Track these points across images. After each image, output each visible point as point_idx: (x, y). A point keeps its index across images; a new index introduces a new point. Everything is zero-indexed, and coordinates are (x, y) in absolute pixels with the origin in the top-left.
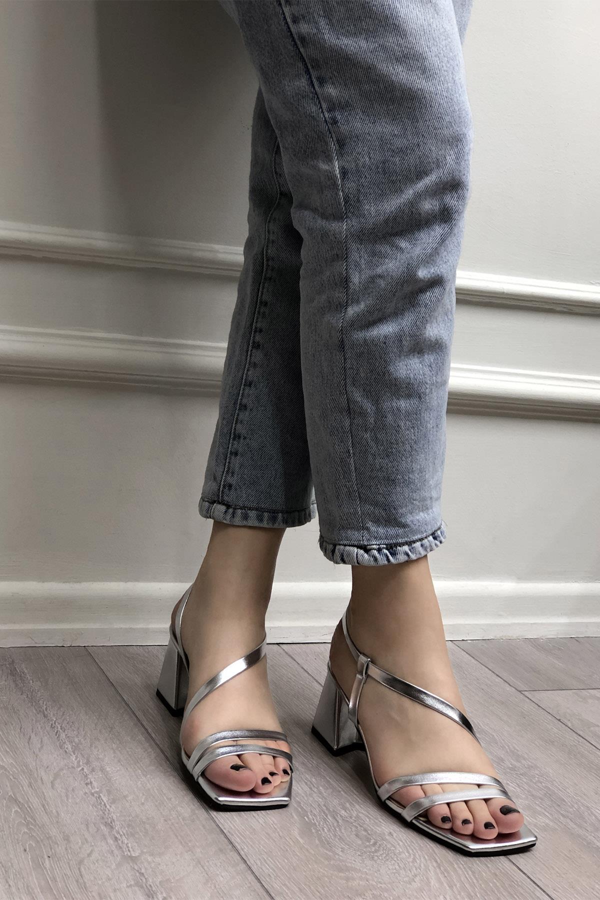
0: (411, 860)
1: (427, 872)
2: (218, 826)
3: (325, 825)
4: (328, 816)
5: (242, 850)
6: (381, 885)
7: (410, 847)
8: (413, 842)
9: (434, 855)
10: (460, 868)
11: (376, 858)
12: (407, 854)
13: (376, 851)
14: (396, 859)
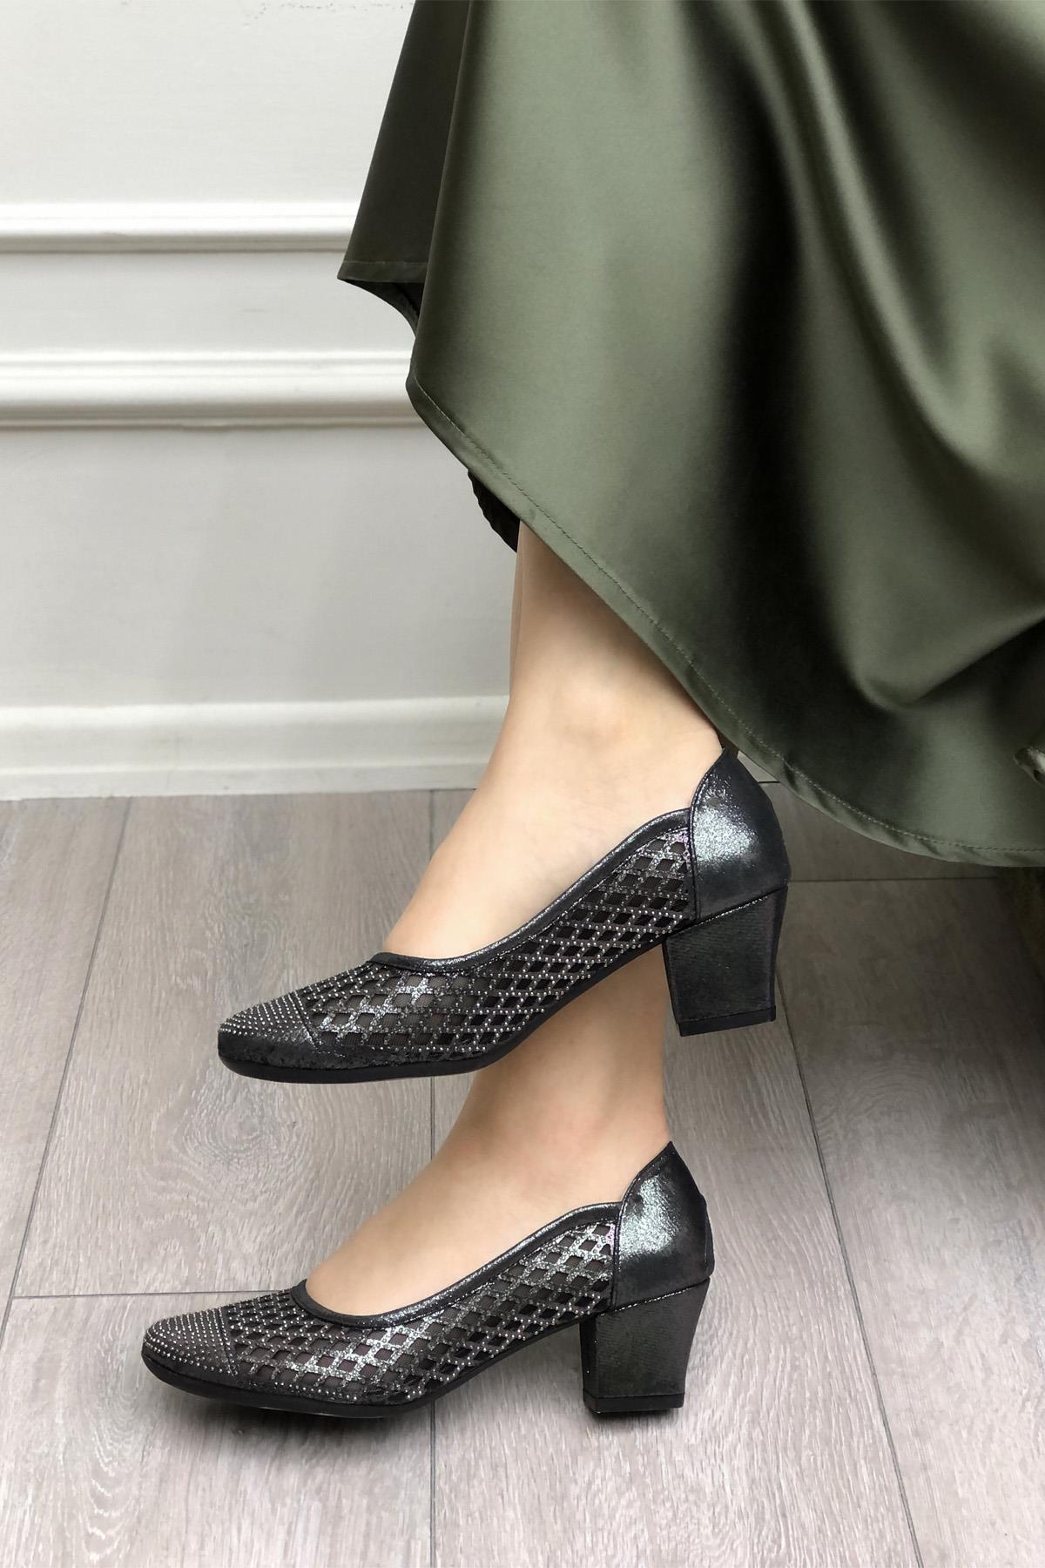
0: (284, 1166)
1: (288, 1186)
2: (59, 1097)
3: (210, 1106)
4: (230, 1092)
5: (60, 1136)
6: (201, 1204)
7: (301, 1147)
8: (313, 1140)
9: (326, 1162)
10: (344, 1183)
11: (236, 1160)
12: (286, 1157)
13: (243, 1152)
14: (261, 1165)
